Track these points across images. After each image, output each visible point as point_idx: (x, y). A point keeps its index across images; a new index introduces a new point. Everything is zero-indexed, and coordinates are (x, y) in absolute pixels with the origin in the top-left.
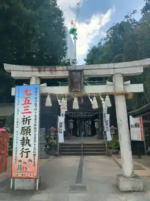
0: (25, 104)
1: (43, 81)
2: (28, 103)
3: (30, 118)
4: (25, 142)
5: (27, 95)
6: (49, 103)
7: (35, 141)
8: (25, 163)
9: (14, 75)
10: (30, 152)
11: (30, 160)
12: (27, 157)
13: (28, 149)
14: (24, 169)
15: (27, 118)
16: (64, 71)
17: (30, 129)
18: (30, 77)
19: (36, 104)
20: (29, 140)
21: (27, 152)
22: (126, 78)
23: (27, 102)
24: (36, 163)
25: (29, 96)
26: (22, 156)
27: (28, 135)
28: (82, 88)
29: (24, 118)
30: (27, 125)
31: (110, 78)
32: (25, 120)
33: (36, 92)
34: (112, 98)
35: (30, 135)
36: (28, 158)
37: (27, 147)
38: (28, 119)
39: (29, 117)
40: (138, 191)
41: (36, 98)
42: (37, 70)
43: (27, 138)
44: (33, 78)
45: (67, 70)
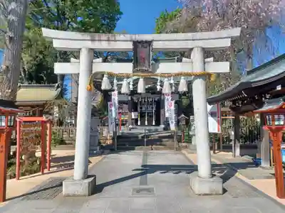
9: (56, 44)
16: (127, 41)
18: (80, 49)
40: (216, 194)
42: (89, 38)
44: (83, 50)
45: (130, 41)
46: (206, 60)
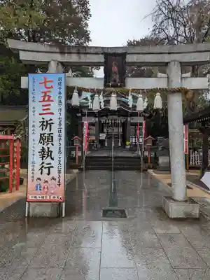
0: (44, 101)
2: (49, 100)
3: (51, 122)
4: (45, 154)
5: (46, 87)
7: (60, 152)
8: (46, 182)
9: (23, 56)
10: (52, 167)
11: (53, 178)
12: (49, 174)
13: (50, 164)
14: (46, 190)
15: (47, 122)
16: (98, 54)
17: (52, 137)
18: (49, 62)
19: (60, 102)
20: (51, 152)
21: (49, 168)
23: (46, 98)
24: (62, 181)
25: (49, 90)
26: (41, 173)
27: (50, 145)
28: (123, 81)
29: (44, 122)
30: (47, 131)
32: (45, 124)
33: (60, 84)
35: (53, 145)
36: (51, 176)
37: (49, 160)
38: (49, 122)
39: (51, 120)
41: (60, 93)
42: (58, 50)
43: (48, 148)
44: (52, 63)
45: (102, 54)
46: (184, 75)
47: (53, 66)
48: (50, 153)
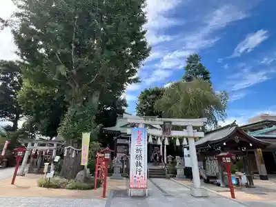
1: (146, 125)
3: (141, 149)
6: (151, 140)
7: (145, 164)
8: (139, 178)
9: (129, 120)
11: (142, 177)
12: (140, 174)
15: (139, 149)
17: (141, 156)
21: (140, 171)
22: (194, 128)
23: (139, 139)
25: (140, 135)
26: (136, 174)
27: (140, 160)
28: (170, 132)
29: (137, 149)
30: (139, 154)
31: (185, 127)
34: (187, 139)
35: (142, 160)
37: (139, 168)
42: (143, 119)
43: (140, 162)
44: (140, 124)
46: (194, 131)
47: (141, 126)
48: (140, 164)
